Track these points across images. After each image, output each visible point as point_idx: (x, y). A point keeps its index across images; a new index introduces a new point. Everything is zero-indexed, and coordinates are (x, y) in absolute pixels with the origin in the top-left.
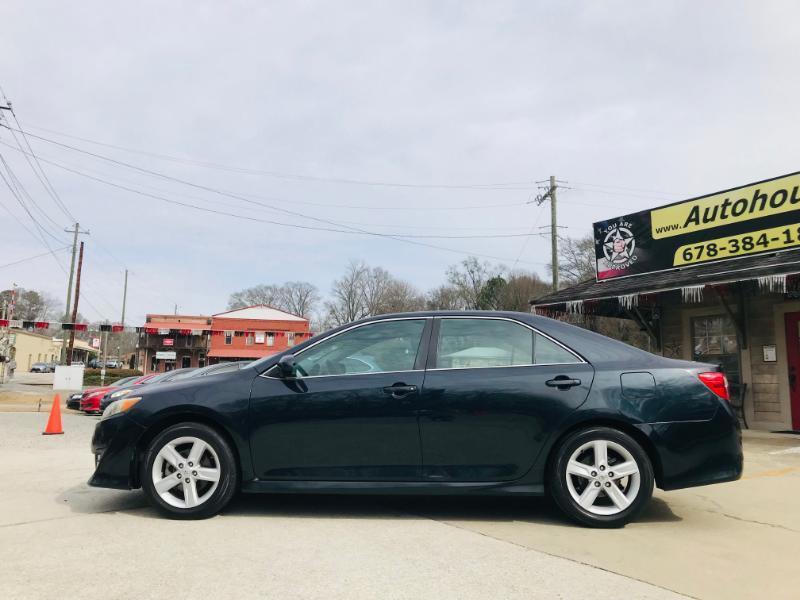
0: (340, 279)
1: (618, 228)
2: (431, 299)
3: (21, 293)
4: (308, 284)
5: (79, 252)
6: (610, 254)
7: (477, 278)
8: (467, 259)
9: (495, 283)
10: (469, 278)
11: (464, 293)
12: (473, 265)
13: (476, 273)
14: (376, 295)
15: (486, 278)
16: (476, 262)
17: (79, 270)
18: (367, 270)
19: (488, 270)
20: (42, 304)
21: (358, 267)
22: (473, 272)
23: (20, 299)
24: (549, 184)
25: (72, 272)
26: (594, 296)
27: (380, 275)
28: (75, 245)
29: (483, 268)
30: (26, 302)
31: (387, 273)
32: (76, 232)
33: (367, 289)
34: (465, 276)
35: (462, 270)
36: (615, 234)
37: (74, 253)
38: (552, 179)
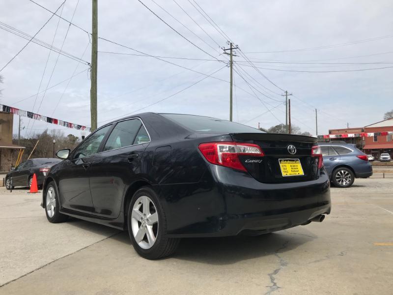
28: (287, 101)
32: (287, 95)
37: (287, 105)
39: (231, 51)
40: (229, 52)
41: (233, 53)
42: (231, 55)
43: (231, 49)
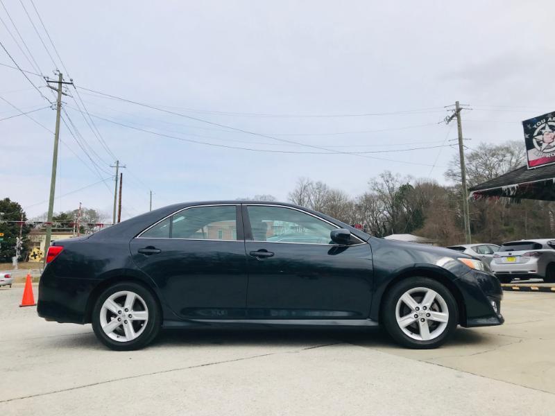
0: (292, 191)
1: (546, 122)
2: (358, 203)
3: (85, 211)
4: (270, 196)
5: (119, 180)
6: (540, 145)
7: (391, 186)
8: (383, 172)
9: (405, 189)
10: (385, 186)
11: (382, 197)
12: (388, 177)
13: (390, 182)
14: (319, 200)
15: (398, 186)
16: (390, 175)
17: (120, 192)
18: (311, 184)
19: (399, 179)
20: (98, 218)
21: (305, 183)
22: (388, 181)
23: (84, 215)
24: (455, 107)
25: (116, 194)
26: (528, 180)
27: (320, 186)
28: (117, 175)
29: (395, 178)
30: (87, 217)
31: (325, 185)
32: (117, 167)
33: (312, 197)
34: (382, 185)
35: (380, 180)
36: (544, 128)
37: (117, 181)
38: (457, 103)
39: (60, 86)
40: (56, 85)
41: (63, 90)
42: (59, 91)
43: (60, 83)
